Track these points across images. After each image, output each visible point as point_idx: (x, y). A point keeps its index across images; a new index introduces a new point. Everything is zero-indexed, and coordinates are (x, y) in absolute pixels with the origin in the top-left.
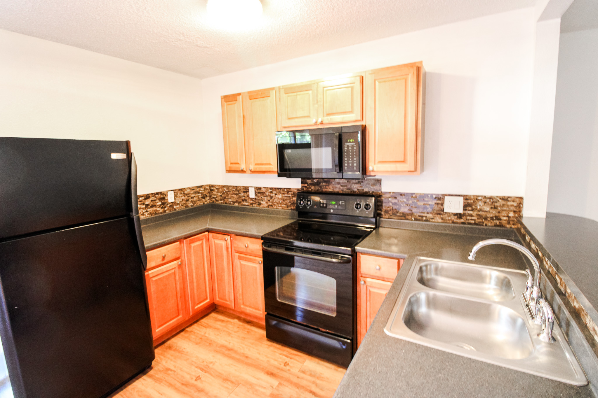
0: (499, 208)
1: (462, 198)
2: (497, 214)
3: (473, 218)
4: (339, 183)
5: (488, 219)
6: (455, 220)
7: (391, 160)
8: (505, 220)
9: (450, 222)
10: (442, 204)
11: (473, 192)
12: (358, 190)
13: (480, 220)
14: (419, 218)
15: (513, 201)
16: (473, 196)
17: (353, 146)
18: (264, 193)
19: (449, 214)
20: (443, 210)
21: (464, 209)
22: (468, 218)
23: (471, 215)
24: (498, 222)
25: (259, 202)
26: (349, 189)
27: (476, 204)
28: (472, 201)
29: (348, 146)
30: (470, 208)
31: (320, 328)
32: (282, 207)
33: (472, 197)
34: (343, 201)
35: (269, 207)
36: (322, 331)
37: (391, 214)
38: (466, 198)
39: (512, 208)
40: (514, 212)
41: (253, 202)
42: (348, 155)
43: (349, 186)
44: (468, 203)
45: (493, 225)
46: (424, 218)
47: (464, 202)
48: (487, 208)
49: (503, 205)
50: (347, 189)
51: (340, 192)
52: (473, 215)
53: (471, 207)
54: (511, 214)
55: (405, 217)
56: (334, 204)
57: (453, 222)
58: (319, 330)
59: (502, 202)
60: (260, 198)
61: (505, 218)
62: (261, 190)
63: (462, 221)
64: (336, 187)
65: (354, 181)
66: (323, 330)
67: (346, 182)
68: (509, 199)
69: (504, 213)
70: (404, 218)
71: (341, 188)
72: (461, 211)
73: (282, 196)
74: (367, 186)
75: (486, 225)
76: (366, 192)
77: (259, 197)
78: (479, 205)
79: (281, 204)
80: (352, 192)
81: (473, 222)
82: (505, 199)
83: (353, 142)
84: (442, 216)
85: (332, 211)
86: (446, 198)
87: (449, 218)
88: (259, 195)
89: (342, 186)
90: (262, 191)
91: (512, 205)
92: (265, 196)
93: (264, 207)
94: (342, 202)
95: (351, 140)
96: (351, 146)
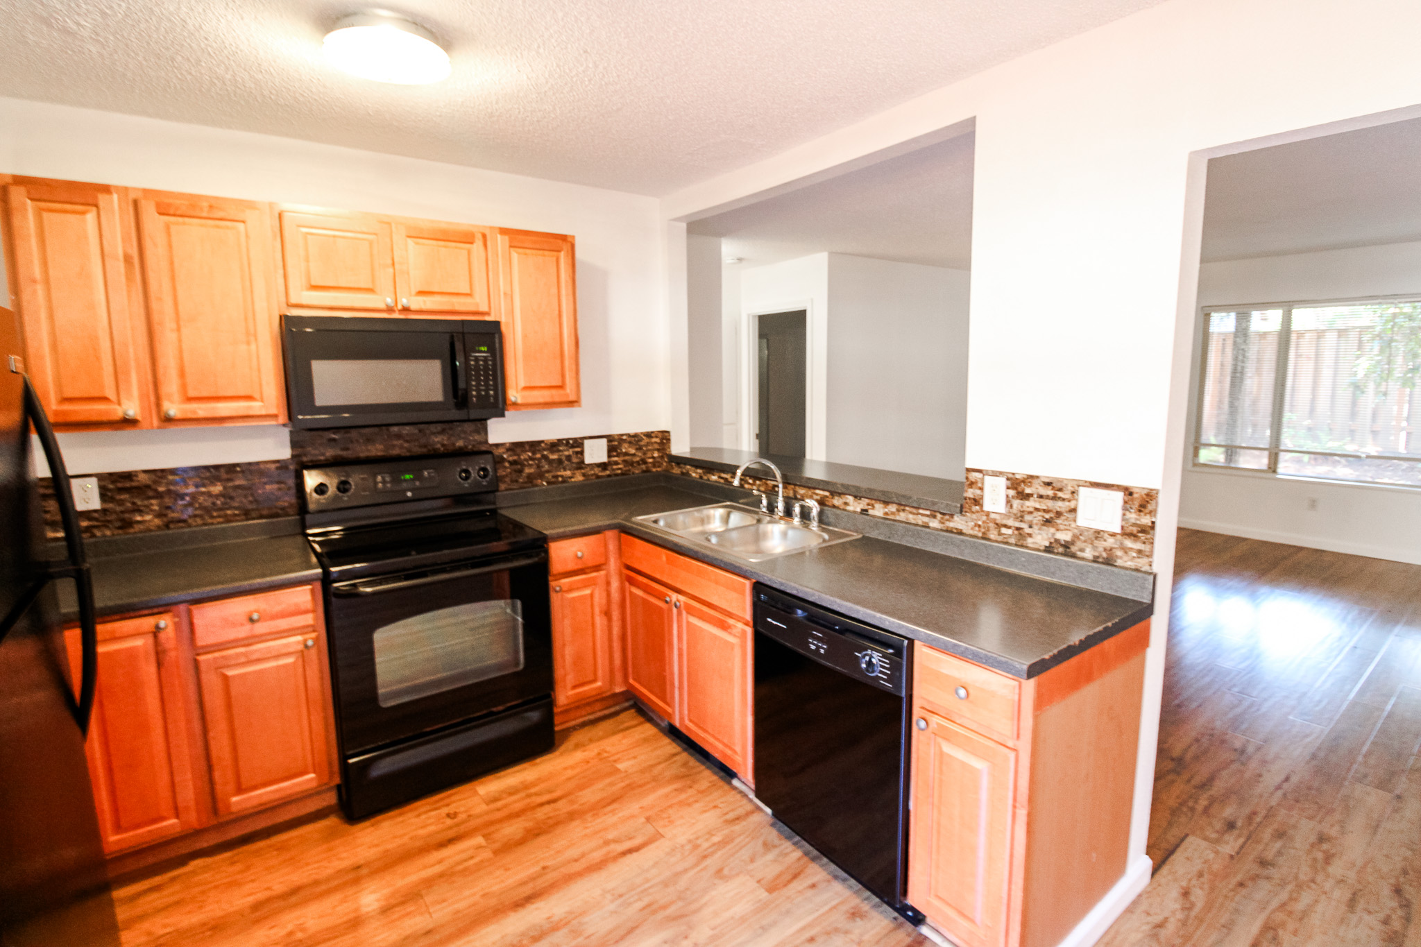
0: (644, 448)
1: (605, 440)
2: (643, 457)
3: (620, 466)
4: (399, 436)
5: (635, 465)
6: (600, 474)
7: (543, 384)
8: (650, 463)
9: (594, 477)
10: (582, 453)
11: (616, 430)
12: (443, 445)
13: (627, 468)
14: (553, 480)
15: (657, 437)
16: (618, 435)
17: (485, 360)
18: (148, 487)
19: (592, 466)
20: (583, 462)
21: (609, 456)
22: (615, 467)
23: (616, 463)
24: (644, 467)
25: (123, 520)
26: (425, 446)
27: (621, 446)
28: (616, 443)
29: (476, 357)
30: (615, 454)
31: (494, 709)
32: (226, 516)
33: (616, 437)
34: (431, 471)
35: (172, 526)
36: (499, 712)
37: (509, 482)
38: (610, 438)
39: (657, 446)
40: (658, 450)
41: (95, 523)
42: (478, 375)
43: (423, 441)
44: (612, 445)
45: (640, 471)
46: (560, 479)
47: (608, 446)
48: (633, 451)
49: (648, 443)
50: (420, 447)
51: (403, 454)
52: (620, 462)
53: (616, 451)
54: (656, 455)
55: (531, 482)
56: (411, 479)
57: (598, 477)
58: (492, 714)
59: (646, 440)
60: (129, 505)
61: (651, 460)
62: (132, 480)
63: (608, 472)
64: (394, 446)
65: (433, 428)
66: (501, 708)
67: (416, 431)
68: (653, 435)
69: (649, 455)
70: (530, 485)
71: (406, 445)
72: (604, 459)
73: (225, 488)
74: (463, 436)
75: (633, 473)
76: (461, 448)
77: (121, 503)
78: (625, 448)
79: (220, 509)
80: (432, 452)
81: (619, 472)
82: (649, 435)
83: (484, 352)
84: (583, 471)
85: (409, 494)
86: (586, 442)
87: (593, 472)
88: (124, 496)
89: (407, 441)
90: (134, 484)
91: (656, 442)
92: (150, 498)
93: (151, 531)
94: (429, 473)
95: (483, 349)
96: (483, 358)
